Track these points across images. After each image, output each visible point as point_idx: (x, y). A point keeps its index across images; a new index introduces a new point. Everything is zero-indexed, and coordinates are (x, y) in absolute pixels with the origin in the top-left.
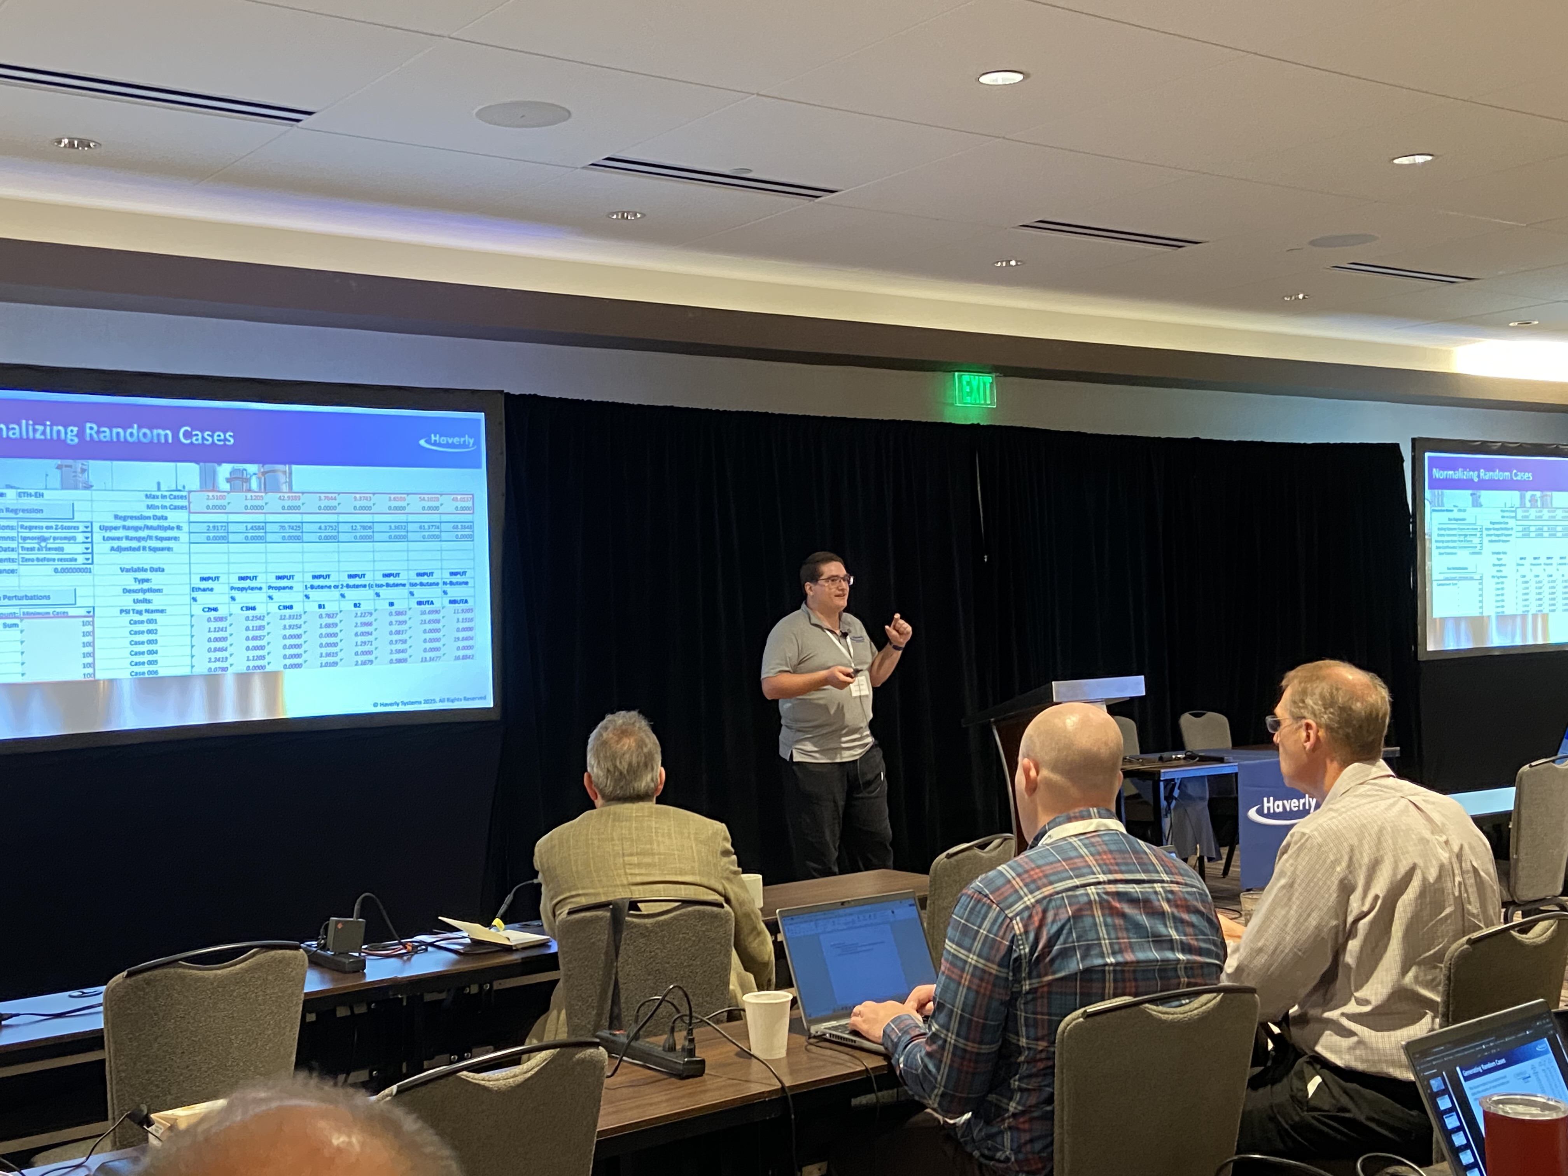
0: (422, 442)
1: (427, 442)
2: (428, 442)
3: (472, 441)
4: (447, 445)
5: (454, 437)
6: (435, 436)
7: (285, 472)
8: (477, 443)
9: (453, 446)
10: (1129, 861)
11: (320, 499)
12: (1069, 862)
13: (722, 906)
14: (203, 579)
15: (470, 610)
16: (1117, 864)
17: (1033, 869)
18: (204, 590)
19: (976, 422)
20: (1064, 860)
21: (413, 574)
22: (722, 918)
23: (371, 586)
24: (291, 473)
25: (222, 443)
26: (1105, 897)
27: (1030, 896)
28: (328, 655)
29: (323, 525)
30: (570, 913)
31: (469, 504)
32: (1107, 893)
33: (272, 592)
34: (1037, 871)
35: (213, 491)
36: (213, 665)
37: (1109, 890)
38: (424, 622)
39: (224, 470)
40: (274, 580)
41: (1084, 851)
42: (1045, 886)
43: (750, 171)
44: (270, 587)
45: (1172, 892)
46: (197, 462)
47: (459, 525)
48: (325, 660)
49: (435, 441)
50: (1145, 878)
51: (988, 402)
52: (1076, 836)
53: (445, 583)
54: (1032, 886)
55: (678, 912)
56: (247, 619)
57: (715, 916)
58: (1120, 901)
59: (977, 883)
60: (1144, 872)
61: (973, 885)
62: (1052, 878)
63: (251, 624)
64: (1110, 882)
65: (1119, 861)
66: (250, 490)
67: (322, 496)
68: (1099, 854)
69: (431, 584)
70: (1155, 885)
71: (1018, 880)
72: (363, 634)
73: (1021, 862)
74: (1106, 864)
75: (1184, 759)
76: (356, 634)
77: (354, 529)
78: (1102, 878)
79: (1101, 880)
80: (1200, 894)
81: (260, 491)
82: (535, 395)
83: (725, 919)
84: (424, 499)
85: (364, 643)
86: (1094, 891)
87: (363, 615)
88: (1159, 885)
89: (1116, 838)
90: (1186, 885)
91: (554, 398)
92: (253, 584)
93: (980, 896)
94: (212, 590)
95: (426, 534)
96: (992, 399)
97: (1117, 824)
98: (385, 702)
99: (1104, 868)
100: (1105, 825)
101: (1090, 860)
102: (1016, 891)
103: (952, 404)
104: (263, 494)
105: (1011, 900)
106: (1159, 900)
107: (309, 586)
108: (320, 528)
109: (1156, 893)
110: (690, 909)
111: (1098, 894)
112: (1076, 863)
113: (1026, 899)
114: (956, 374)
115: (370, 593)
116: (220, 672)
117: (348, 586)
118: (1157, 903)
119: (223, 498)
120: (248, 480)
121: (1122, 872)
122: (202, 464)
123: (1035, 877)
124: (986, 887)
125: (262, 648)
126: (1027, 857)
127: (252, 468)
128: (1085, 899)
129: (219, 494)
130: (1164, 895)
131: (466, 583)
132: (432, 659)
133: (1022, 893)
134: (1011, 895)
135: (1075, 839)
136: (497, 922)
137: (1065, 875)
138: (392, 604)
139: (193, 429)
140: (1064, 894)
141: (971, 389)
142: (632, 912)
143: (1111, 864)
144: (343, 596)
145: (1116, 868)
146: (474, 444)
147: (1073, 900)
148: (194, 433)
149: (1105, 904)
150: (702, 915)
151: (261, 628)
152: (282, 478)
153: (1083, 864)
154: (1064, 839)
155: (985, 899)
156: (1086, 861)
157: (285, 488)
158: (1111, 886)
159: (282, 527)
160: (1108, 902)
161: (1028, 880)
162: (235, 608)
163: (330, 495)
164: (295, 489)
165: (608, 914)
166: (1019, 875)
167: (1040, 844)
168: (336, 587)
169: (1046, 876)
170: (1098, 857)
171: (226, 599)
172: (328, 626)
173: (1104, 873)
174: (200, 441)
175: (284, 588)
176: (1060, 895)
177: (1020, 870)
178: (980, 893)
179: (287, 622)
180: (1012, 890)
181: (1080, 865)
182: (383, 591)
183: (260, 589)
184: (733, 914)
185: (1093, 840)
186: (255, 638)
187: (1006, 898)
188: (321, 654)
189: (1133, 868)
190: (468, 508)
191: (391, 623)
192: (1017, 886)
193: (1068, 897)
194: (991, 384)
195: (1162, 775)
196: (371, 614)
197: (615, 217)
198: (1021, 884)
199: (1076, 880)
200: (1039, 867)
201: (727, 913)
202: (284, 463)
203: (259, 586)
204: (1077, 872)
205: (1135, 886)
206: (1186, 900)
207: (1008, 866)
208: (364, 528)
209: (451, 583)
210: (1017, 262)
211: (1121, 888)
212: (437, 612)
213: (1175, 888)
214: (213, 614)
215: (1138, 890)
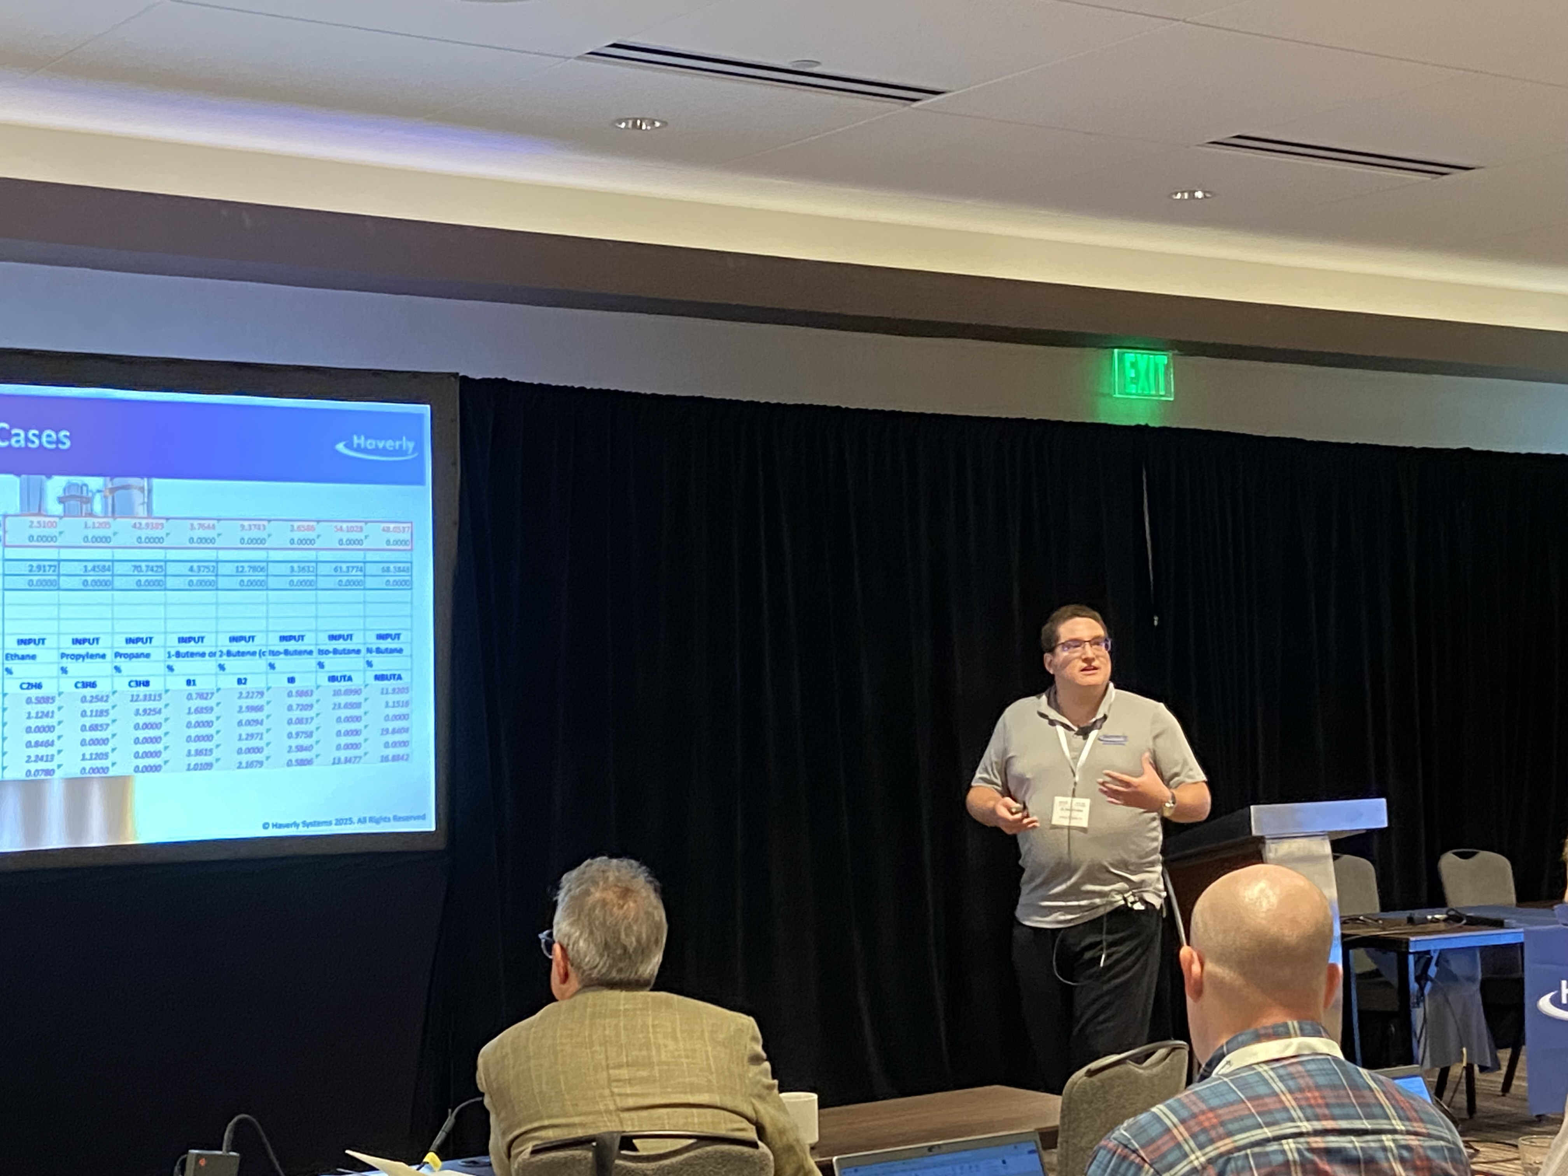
0: (340, 447)
1: (346, 446)
2: (349, 446)
3: (411, 445)
4: (375, 451)
5: (386, 439)
6: (359, 438)
7: (142, 489)
8: (419, 448)
9: (384, 452)
10: (1346, 1101)
11: (192, 527)
12: (1256, 1103)
13: (754, 1145)
14: (21, 642)
15: (404, 690)
16: (1327, 1105)
17: (1203, 1113)
18: (23, 657)
19: (1143, 423)
20: (1249, 1099)
21: (323, 638)
22: (755, 1163)
23: (262, 654)
24: (150, 491)
25: (53, 446)
26: (1308, 1155)
27: (1199, 1153)
28: (199, 753)
29: (195, 565)
30: (535, 1152)
31: (406, 536)
32: (1312, 1150)
33: (120, 662)
34: (1211, 1115)
35: (39, 513)
36: (33, 767)
37: (1314, 1145)
38: (337, 706)
39: (56, 485)
40: (124, 643)
41: (1278, 1086)
42: (1221, 1138)
43: (818, 63)
44: (118, 655)
45: (1408, 1148)
46: (18, 474)
47: (392, 566)
48: (194, 760)
49: (359, 445)
50: (1369, 1127)
51: (1162, 393)
52: (1266, 1062)
53: (369, 651)
54: (1202, 1138)
55: (692, 1154)
56: (84, 699)
57: (747, 1161)
58: (1330, 1162)
59: (1122, 1131)
60: (1368, 1117)
61: (1116, 1134)
62: (1232, 1127)
63: (88, 707)
64: (1317, 1133)
65: (1332, 1101)
66: (91, 514)
67: (196, 523)
68: (1301, 1090)
69: (350, 652)
70: (1384, 1137)
71: (1182, 1129)
72: (249, 723)
73: (1186, 1101)
74: (1311, 1106)
75: (1445, 920)
76: (240, 723)
77: (239, 572)
78: (1306, 1126)
79: (1304, 1130)
80: (1449, 1149)
81: (106, 516)
82: (504, 380)
83: (759, 1165)
84: (341, 529)
85: (250, 736)
86: (1293, 1146)
87: (249, 695)
88: (1390, 1137)
89: (1326, 1066)
90: (1429, 1136)
91: (532, 385)
92: (93, 649)
93: (1126, 1150)
94: (33, 657)
95: (344, 579)
96: (1167, 389)
97: (1328, 1045)
98: (280, 822)
99: (1309, 1111)
100: (1309, 1047)
101: (1288, 1100)
102: (1179, 1146)
103: (1109, 395)
104: (110, 520)
105: (1171, 1158)
106: (1388, 1159)
107: (173, 652)
108: (191, 569)
109: (1385, 1149)
110: (709, 1149)
111: (1299, 1151)
112: (1266, 1104)
113: (1193, 1157)
114: (1116, 351)
115: (261, 664)
116: (43, 777)
117: (229, 653)
118: (1385, 1165)
119: (53, 525)
120: (89, 501)
121: (1334, 1118)
122: (23, 476)
123: (1206, 1124)
124: (1134, 1137)
125: (105, 742)
126: (1195, 1093)
127: (95, 483)
128: (1280, 1158)
129: (47, 519)
130: (1395, 1151)
131: (400, 651)
132: (348, 760)
133: (1186, 1148)
134: (1171, 1151)
135: (1266, 1067)
136: (431, 1157)
137: (1249, 1122)
138: (291, 680)
139: (12, 427)
140: (1249, 1151)
141: (1137, 373)
142: (623, 1152)
143: (1319, 1106)
144: (222, 667)
145: (1326, 1111)
146: (413, 453)
147: (1263, 1160)
148: (14, 431)
149: (1308, 1166)
150: (725, 1158)
151: (102, 713)
152: (138, 497)
153: (1278, 1106)
154: (1250, 1067)
155: (1133, 1156)
156: (1281, 1101)
157: (141, 511)
158: (1318, 1139)
159: (136, 567)
160: (1313, 1163)
161: (1196, 1129)
162: (67, 684)
163: (206, 522)
164: (157, 510)
165: (590, 1154)
166: (1183, 1122)
167: (1214, 1075)
168: (213, 654)
169: (1222, 1124)
170: (1299, 1096)
171: (55, 670)
172: (199, 710)
173: (1308, 1120)
174: (23, 443)
175: (138, 656)
176: (1243, 1153)
177: (1185, 1114)
178: (1126, 1146)
179: (142, 705)
180: (1172, 1144)
181: (1272, 1107)
182: (279, 661)
183: (103, 656)
184: (772, 1157)
185: (1292, 1069)
186: (94, 728)
187: (1163, 1156)
188: (189, 751)
189: (1351, 1111)
190: (405, 542)
191: (290, 708)
192: (1180, 1138)
193: (1253, 1155)
194: (1167, 367)
195: (1411, 944)
196: (262, 694)
197: (623, 125)
198: (1186, 1135)
199: (1266, 1130)
200: (1212, 1109)
201: (764, 1155)
202: (141, 476)
203: (101, 652)
204: (1269, 1119)
205: (1353, 1138)
206: (1428, 1159)
207: (1169, 1107)
208: (254, 569)
209: (379, 651)
210: (1204, 192)
211: (1334, 1142)
212: (357, 692)
213: (1413, 1141)
214: (34, 693)
215: (1357, 1144)
